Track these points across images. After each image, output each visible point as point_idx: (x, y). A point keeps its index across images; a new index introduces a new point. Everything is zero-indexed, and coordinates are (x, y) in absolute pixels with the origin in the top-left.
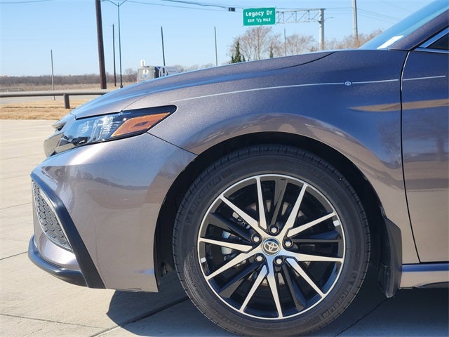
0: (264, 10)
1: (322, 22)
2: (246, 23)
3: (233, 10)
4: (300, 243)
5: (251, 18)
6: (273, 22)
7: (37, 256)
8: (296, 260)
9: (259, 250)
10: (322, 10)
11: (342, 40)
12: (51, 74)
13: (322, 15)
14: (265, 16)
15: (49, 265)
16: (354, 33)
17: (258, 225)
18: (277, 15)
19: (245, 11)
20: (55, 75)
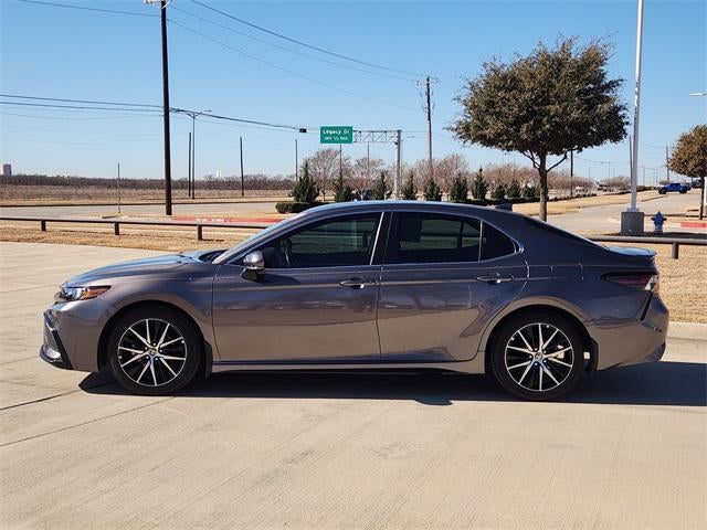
0: (342, 129)
1: (398, 144)
2: (323, 141)
3: (304, 131)
4: (166, 351)
5: (328, 135)
6: (350, 141)
7: (44, 355)
8: (164, 358)
9: (147, 353)
10: (399, 132)
11: (413, 163)
12: (116, 177)
13: (399, 137)
14: (342, 135)
15: (48, 359)
16: (427, 157)
17: (147, 341)
18: (354, 134)
19: (322, 129)
20: (121, 177)
